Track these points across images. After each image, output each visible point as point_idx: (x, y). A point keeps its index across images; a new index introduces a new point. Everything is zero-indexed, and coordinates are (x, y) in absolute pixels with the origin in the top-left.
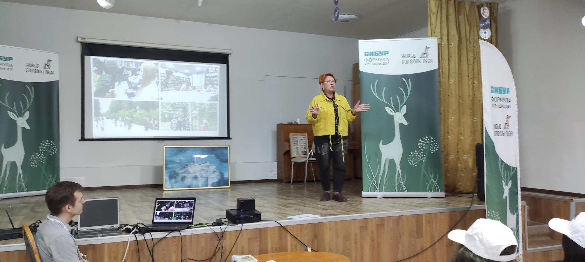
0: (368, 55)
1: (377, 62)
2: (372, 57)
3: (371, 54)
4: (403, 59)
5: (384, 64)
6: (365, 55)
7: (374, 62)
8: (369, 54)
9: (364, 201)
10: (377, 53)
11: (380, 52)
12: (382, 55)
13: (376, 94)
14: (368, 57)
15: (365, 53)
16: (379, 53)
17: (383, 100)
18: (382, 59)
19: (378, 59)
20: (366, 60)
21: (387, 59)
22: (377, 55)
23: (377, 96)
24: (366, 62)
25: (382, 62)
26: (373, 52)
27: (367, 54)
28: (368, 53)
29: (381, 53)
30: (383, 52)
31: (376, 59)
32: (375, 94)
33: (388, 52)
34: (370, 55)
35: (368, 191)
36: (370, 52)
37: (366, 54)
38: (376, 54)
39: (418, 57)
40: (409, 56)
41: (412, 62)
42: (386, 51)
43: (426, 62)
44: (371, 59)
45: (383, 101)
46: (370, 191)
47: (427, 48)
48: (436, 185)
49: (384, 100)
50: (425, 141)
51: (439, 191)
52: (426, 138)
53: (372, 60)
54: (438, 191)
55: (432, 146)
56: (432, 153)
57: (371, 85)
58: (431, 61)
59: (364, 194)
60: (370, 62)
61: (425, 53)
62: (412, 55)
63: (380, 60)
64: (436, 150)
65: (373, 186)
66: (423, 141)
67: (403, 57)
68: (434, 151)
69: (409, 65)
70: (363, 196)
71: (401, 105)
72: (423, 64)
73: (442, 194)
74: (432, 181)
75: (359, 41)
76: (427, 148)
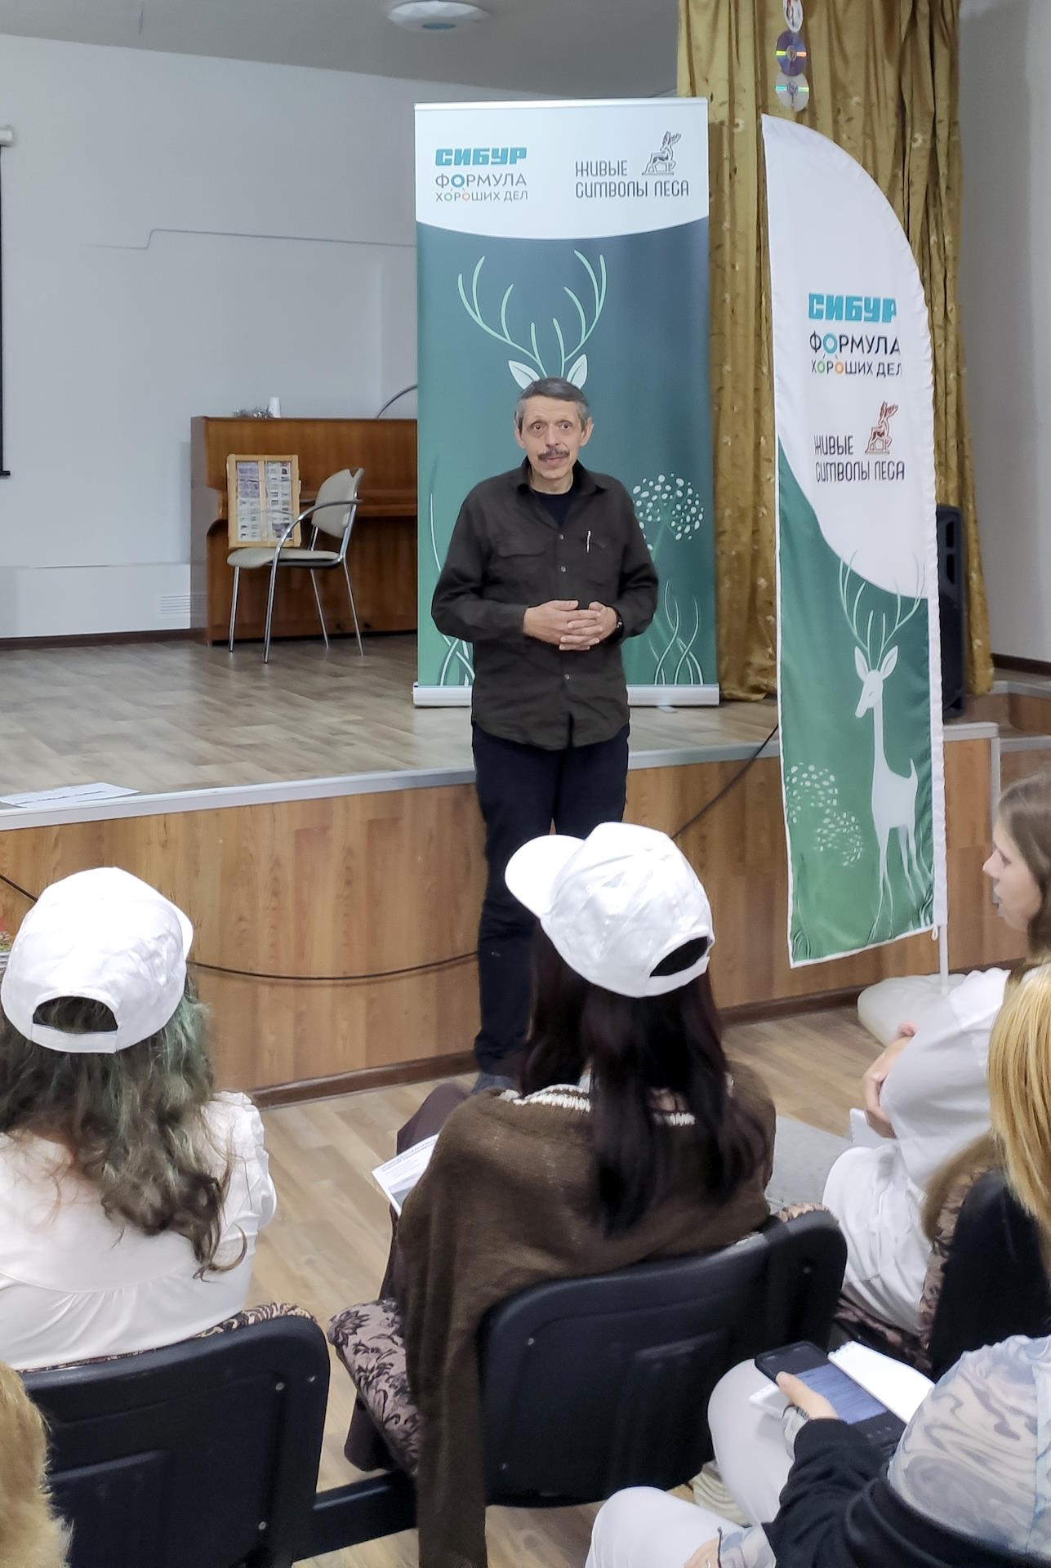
0: (448, 163)
1: (485, 188)
2: (464, 170)
3: (462, 157)
4: (580, 179)
5: (511, 197)
6: (439, 162)
7: (472, 188)
8: (453, 157)
9: (423, 719)
10: (483, 156)
11: (495, 151)
12: (504, 162)
13: (478, 314)
14: (450, 171)
15: (439, 153)
16: (490, 153)
17: (505, 337)
18: (504, 177)
19: (488, 177)
20: (441, 181)
21: (521, 175)
22: (485, 162)
23: (478, 320)
24: (439, 190)
25: (502, 190)
26: (467, 152)
27: (445, 157)
28: (449, 152)
29: (500, 154)
30: (505, 151)
31: (480, 177)
32: (476, 314)
33: (523, 153)
34: (457, 163)
35: (439, 684)
36: (458, 152)
37: (441, 158)
38: (479, 157)
39: (634, 174)
40: (603, 168)
41: (612, 190)
42: (517, 149)
43: (664, 192)
44: (457, 176)
45: (504, 340)
46: (445, 684)
47: (669, 139)
48: (690, 658)
49: (507, 335)
50: (652, 492)
51: (699, 683)
52: (656, 483)
53: (465, 181)
54: (697, 682)
55: (679, 513)
56: (679, 537)
57: (460, 276)
58: (684, 189)
59: (422, 693)
60: (456, 190)
61: (661, 159)
62: (614, 165)
63: (493, 182)
64: (692, 528)
65: (455, 664)
66: (645, 494)
67: (581, 170)
68: (687, 529)
69: (602, 202)
70: (416, 703)
71: (566, 357)
72: (652, 200)
73: (709, 693)
74: (675, 644)
75: (418, 107)
76: (659, 519)
